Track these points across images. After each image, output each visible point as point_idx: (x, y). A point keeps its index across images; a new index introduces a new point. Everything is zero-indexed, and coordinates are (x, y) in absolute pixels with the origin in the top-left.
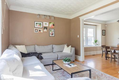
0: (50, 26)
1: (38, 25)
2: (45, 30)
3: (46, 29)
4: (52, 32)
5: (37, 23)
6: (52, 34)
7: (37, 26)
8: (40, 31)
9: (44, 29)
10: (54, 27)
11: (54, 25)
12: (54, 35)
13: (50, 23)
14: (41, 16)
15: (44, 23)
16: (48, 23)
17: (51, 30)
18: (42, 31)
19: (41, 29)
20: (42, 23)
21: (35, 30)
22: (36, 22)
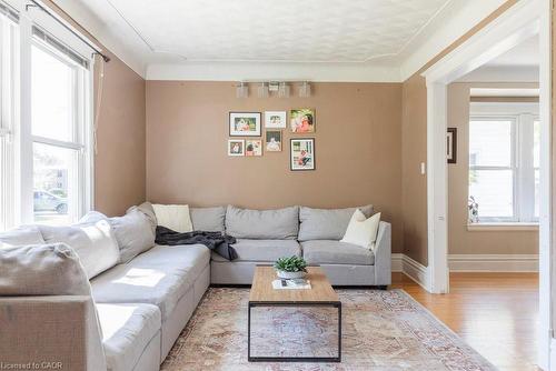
0: (294, 127)
1: (242, 125)
2: (273, 145)
3: (278, 139)
4: (303, 152)
5: (237, 120)
6: (305, 161)
7: (240, 130)
8: (250, 148)
9: (268, 140)
10: (312, 127)
11: (310, 120)
12: (310, 165)
13: (293, 111)
14: (253, 88)
15: (268, 115)
16: (283, 115)
17: (299, 144)
18: (258, 151)
19: (254, 143)
20: (257, 116)
21: (232, 148)
22: (233, 116)
